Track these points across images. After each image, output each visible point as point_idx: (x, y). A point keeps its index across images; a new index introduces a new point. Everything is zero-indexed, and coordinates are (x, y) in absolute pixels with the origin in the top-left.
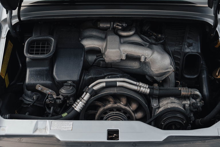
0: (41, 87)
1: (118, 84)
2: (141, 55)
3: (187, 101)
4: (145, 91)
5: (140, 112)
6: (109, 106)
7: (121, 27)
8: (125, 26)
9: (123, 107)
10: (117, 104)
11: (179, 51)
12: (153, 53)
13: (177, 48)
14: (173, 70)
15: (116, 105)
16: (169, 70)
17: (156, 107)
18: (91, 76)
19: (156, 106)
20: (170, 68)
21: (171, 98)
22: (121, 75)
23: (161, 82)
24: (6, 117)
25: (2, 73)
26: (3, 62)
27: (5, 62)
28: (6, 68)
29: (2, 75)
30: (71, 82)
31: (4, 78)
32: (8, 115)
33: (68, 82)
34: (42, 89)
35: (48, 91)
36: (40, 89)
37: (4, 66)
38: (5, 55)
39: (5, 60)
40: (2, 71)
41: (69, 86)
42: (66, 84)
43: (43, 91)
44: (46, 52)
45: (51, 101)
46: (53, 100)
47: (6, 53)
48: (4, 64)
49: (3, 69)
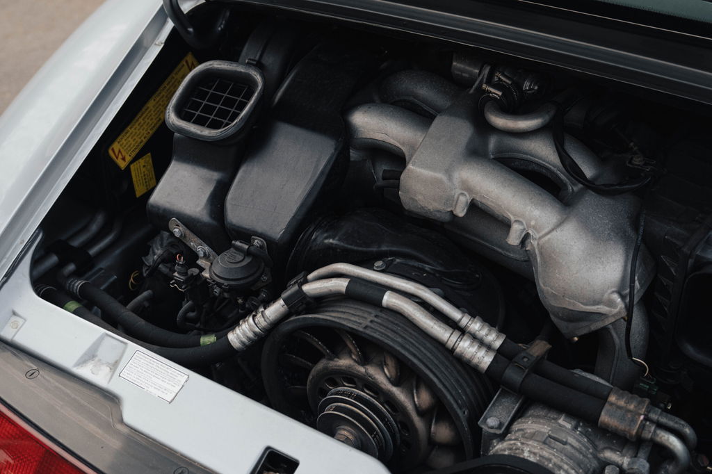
0: (182, 228)
1: (389, 299)
2: (512, 218)
3: (623, 456)
4: (473, 356)
5: (447, 424)
6: (344, 362)
7: (500, 94)
8: (530, 89)
9: (383, 386)
10: (368, 367)
11: (679, 243)
12: (559, 225)
13: (678, 230)
14: (619, 312)
15: (362, 370)
16: (603, 309)
17: (492, 431)
18: (333, 239)
19: (492, 428)
20: (611, 303)
21: (561, 421)
22: (439, 268)
23: (576, 339)
24: (74, 285)
25: (120, 151)
26: (136, 118)
27: (143, 120)
28: (143, 138)
29: (120, 156)
30: (261, 241)
31: (128, 168)
32: (78, 284)
33: (254, 239)
34: (183, 236)
35: (201, 248)
36: (177, 235)
37: (137, 131)
38: (153, 97)
39: (150, 112)
40: (123, 146)
41: (243, 254)
42: (238, 243)
43: (187, 243)
44: (226, 121)
45: (177, 282)
46: (185, 282)
47: (160, 93)
48: (137, 124)
49: (130, 139)
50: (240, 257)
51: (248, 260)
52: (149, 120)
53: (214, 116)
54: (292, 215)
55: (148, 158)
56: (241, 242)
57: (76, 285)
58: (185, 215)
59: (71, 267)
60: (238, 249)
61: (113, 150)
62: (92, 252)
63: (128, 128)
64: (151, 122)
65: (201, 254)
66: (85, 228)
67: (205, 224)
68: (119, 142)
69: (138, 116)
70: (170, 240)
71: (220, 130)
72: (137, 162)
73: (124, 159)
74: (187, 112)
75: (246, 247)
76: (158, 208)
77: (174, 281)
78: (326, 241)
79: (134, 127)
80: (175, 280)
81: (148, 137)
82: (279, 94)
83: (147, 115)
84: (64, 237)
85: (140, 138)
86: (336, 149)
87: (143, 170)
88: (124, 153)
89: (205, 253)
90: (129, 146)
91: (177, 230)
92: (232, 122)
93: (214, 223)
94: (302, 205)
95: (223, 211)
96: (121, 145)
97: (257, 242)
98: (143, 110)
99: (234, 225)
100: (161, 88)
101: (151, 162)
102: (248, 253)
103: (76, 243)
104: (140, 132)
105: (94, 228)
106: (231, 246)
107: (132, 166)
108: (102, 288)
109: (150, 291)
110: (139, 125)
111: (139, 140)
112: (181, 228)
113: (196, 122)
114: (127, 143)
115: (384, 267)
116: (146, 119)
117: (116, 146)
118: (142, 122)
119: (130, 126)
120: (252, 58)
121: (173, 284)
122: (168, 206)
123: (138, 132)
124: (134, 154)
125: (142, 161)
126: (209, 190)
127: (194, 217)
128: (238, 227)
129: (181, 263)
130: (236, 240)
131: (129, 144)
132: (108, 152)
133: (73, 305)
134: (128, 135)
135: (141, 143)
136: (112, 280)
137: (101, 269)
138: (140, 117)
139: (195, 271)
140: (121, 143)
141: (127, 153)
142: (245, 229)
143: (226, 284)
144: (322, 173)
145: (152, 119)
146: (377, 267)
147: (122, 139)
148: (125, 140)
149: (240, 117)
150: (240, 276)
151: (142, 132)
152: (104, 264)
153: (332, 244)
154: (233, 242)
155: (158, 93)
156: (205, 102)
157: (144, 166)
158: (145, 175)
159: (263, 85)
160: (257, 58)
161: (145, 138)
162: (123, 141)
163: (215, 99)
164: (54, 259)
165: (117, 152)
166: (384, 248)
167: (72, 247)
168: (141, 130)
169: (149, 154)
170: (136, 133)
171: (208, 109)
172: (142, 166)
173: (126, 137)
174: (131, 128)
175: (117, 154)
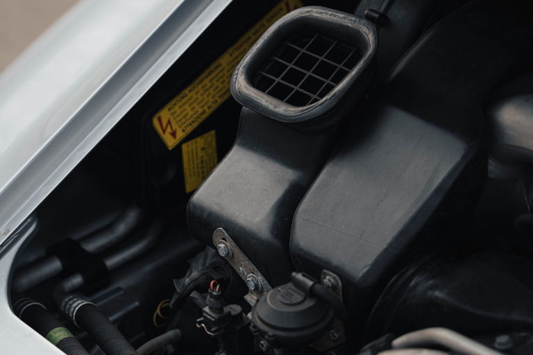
0: (230, 244)
18: (442, 291)
24: (71, 305)
25: (169, 122)
26: (200, 78)
27: (211, 81)
28: (206, 108)
29: (169, 130)
30: (334, 278)
31: (178, 148)
32: (78, 304)
33: (326, 275)
34: (230, 255)
35: (253, 277)
36: (222, 253)
37: (198, 96)
38: (230, 51)
39: (222, 70)
40: (175, 115)
41: (303, 294)
42: (299, 276)
43: (235, 268)
44: (315, 96)
45: (206, 321)
46: (218, 322)
47: (241, 46)
48: (200, 86)
49: (186, 106)
50: (298, 297)
51: (309, 303)
52: (219, 84)
53: (300, 87)
54: (385, 246)
55: (211, 136)
56: (304, 276)
57: (74, 305)
58: (237, 225)
59: (77, 280)
60: (299, 285)
61: (160, 120)
62: (111, 262)
63: (186, 91)
64: (221, 86)
65: (252, 287)
66: (109, 228)
67: (261, 242)
68: (169, 109)
69: (203, 76)
70: (214, 260)
71: (301, 109)
72: (193, 141)
73: (174, 134)
74: (264, 76)
75: (310, 283)
76: (202, 209)
77: (202, 319)
78: (430, 293)
79: (196, 90)
80: (205, 317)
81: (215, 106)
82: (401, 66)
83: (217, 75)
84: (76, 237)
85: (202, 107)
86: (464, 157)
87: (201, 153)
88: (175, 126)
89: (256, 286)
90: (184, 117)
91: (222, 246)
92: (322, 97)
93: (276, 243)
94: (402, 233)
95: (290, 227)
96: (172, 114)
97: (329, 279)
98: (213, 67)
99: (302, 250)
100: (243, 39)
101: (214, 143)
102: (311, 293)
103: (91, 247)
104: (203, 99)
105: (121, 229)
106: (289, 279)
107: (184, 147)
108: (112, 319)
109: (178, 331)
110: (203, 87)
111: (201, 111)
112: (228, 244)
113: (272, 94)
114: (182, 112)
115: (509, 346)
116: (214, 81)
117: (165, 114)
118: (209, 85)
119: (189, 88)
120: (374, 9)
121: (200, 323)
122: (215, 208)
123: (200, 98)
124: (189, 130)
125: (200, 142)
126: (277, 193)
127: (248, 229)
128: (306, 253)
129: (214, 293)
130: (299, 271)
131: (184, 113)
132: (152, 122)
133: (60, 333)
134: (184, 100)
135: (202, 114)
136: (131, 307)
137: (119, 289)
138: (206, 77)
139: (236, 309)
140: (172, 111)
141: (180, 127)
142: (316, 258)
143: (271, 333)
144: (438, 190)
145: (223, 82)
146: (500, 344)
147: (175, 105)
148: (180, 107)
149: (333, 93)
150: (292, 326)
151: (206, 99)
152: (124, 283)
153: (437, 298)
154: (294, 274)
155: (237, 45)
156: (291, 66)
157: (203, 149)
158: (202, 162)
159: (374, 49)
160: (382, 9)
161: (209, 108)
162: (177, 108)
163: (306, 62)
164: (56, 265)
165: (165, 123)
166: (516, 316)
167: (84, 251)
168: (205, 96)
169: (213, 132)
170: (197, 99)
171: (294, 77)
172: (199, 149)
173: (180, 104)
174: (190, 91)
175: (164, 125)
